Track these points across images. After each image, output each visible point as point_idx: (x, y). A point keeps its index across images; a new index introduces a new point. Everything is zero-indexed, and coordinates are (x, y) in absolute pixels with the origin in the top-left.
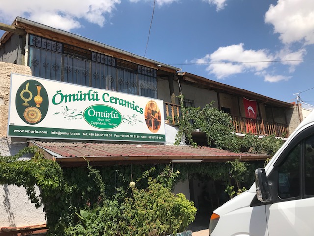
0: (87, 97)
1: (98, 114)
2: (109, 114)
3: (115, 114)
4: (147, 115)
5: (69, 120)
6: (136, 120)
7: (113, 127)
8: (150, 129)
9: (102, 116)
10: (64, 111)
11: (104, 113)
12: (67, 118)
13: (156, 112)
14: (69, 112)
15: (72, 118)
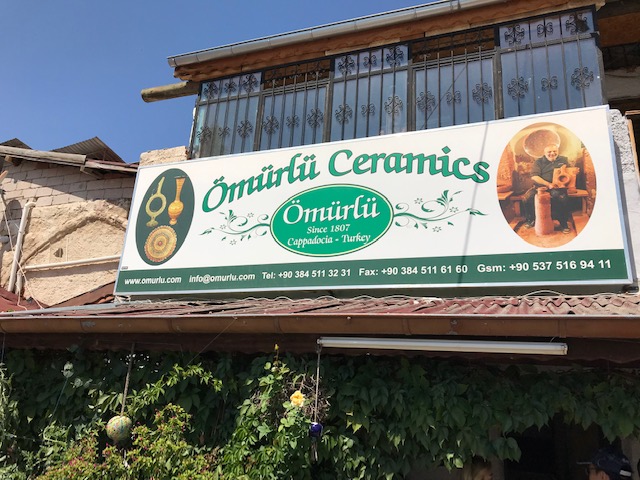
0: (285, 175)
1: (311, 214)
2: (346, 208)
3: (365, 206)
4: (509, 183)
5: (233, 243)
6: (455, 210)
7: (357, 245)
8: (526, 236)
9: (322, 219)
10: (225, 222)
11: (330, 209)
12: (230, 238)
13: (561, 161)
14: (234, 225)
15: (240, 236)
